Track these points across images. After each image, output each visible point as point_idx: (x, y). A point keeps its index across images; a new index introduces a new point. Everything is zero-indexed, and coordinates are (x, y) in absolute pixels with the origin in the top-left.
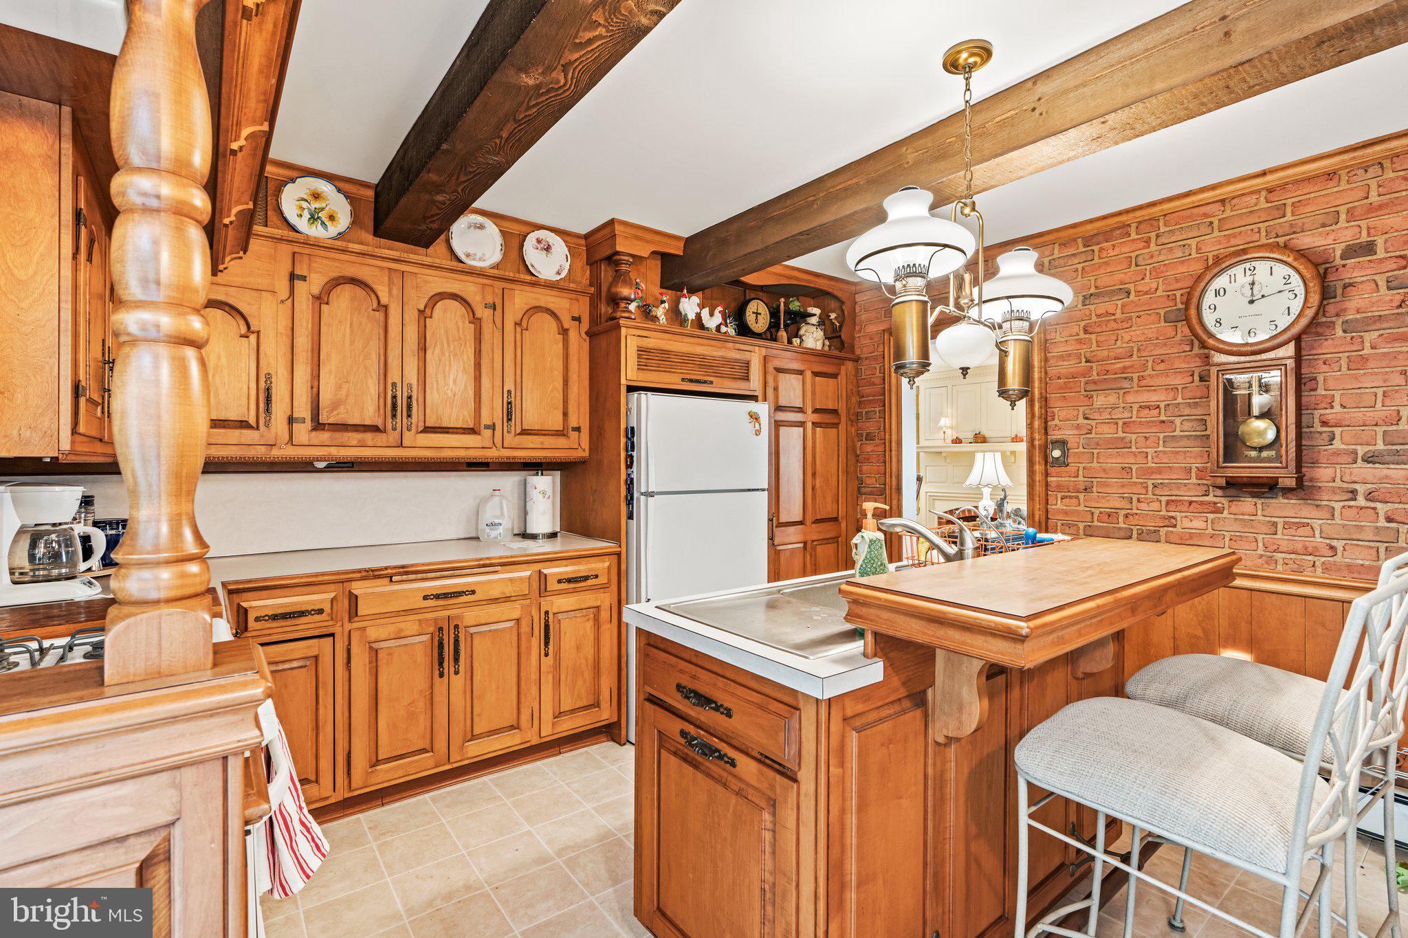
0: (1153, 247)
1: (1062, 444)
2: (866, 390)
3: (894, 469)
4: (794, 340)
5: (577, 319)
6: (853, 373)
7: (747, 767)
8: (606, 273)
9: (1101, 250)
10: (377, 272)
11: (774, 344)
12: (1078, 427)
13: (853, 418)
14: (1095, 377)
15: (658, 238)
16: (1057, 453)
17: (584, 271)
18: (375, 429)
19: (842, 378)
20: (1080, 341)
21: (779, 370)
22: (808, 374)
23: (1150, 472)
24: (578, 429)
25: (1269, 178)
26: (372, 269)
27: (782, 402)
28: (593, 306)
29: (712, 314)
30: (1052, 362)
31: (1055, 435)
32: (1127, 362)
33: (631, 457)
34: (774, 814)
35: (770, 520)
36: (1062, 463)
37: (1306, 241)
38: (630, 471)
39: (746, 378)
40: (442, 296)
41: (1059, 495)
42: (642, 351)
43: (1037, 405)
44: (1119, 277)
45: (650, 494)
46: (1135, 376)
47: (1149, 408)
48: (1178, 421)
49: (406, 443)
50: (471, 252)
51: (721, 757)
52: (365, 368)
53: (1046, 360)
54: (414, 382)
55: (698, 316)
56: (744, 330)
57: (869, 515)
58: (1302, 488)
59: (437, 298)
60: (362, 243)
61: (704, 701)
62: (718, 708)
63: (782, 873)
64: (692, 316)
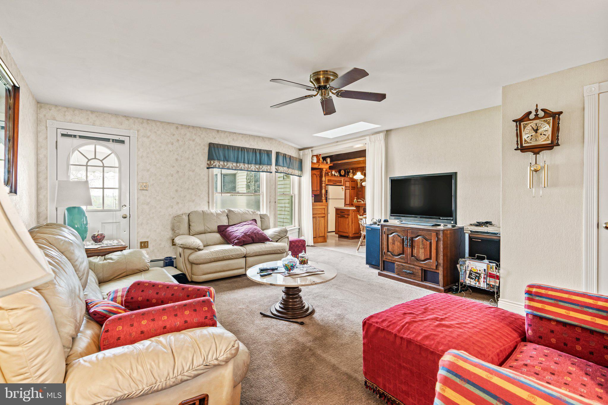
4: (348, 176)
7: (346, 216)
11: (345, 177)
19: (355, 182)
21: (346, 181)
22: (350, 181)
27: (346, 186)
29: (336, 173)
33: (327, 194)
34: (348, 219)
35: (344, 204)
38: (326, 196)
39: (341, 183)
45: (329, 199)
51: (344, 216)
56: (341, 175)
61: (342, 212)
62: (344, 212)
63: (349, 222)
64: (334, 174)
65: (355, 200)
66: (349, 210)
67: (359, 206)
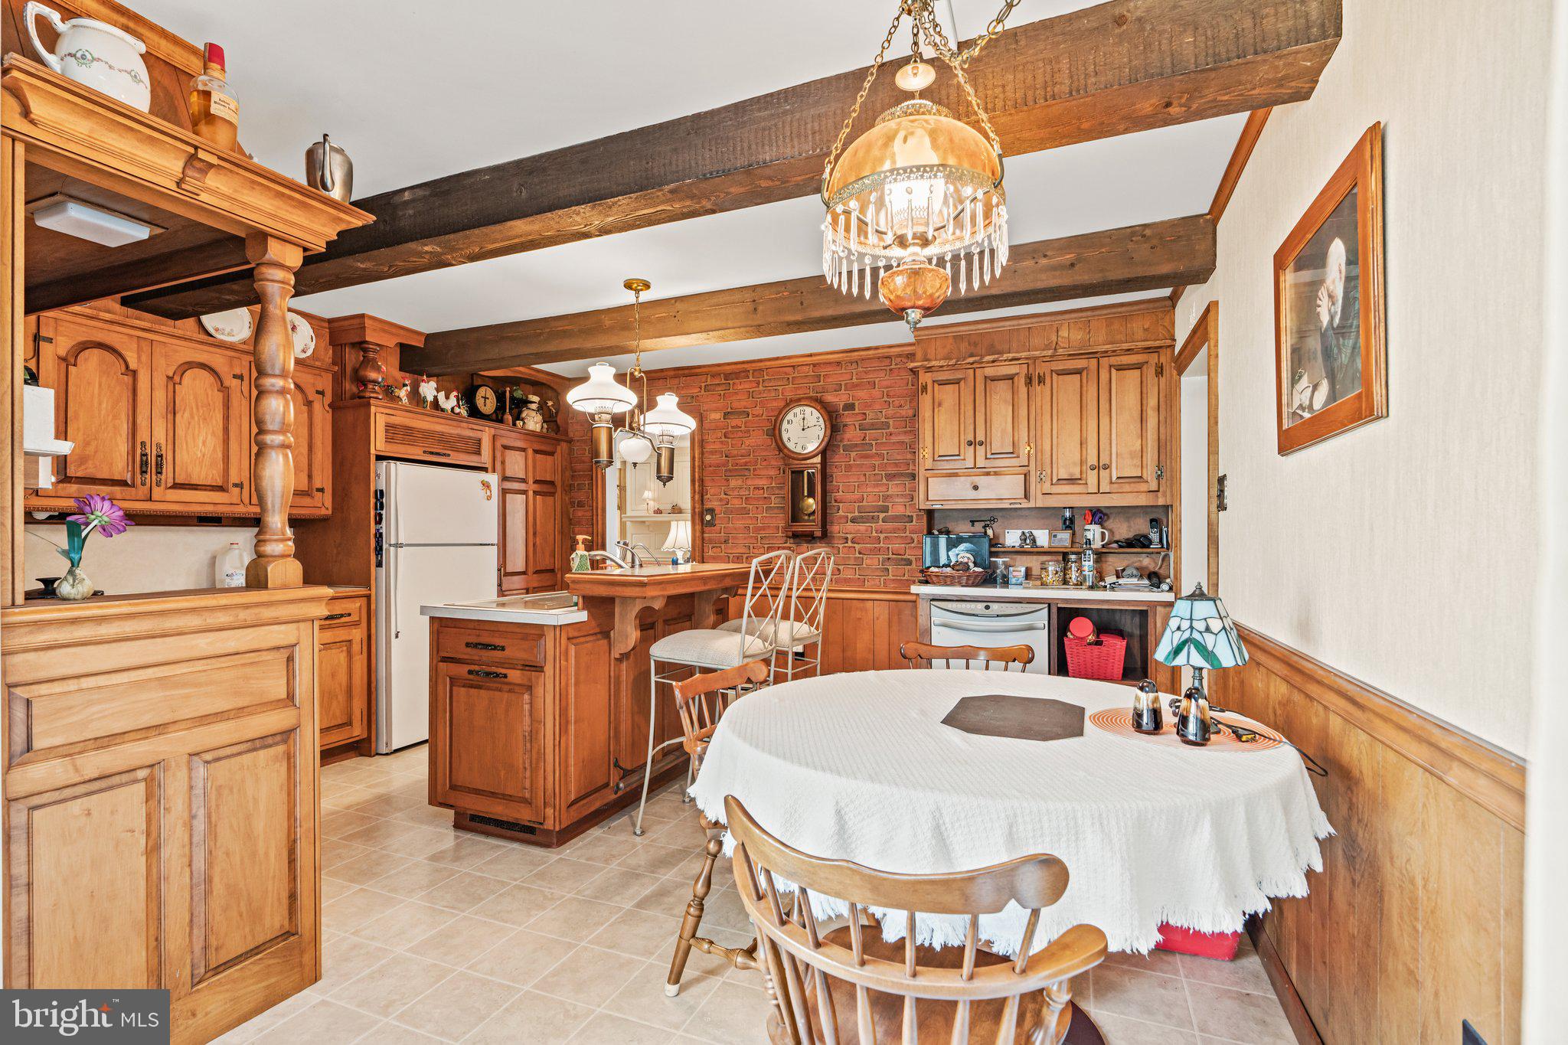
0: (761, 388)
1: (711, 511)
2: (578, 466)
3: (600, 530)
4: (518, 422)
5: (321, 393)
6: (567, 451)
7: (515, 676)
8: (352, 358)
9: (734, 384)
10: (125, 339)
11: (501, 426)
12: (721, 500)
13: (567, 488)
14: (730, 467)
15: (402, 332)
16: (708, 518)
17: (326, 350)
18: (123, 483)
19: (558, 456)
20: (722, 442)
21: (505, 447)
22: (530, 451)
23: (758, 530)
24: (321, 490)
25: (814, 358)
26: (121, 336)
27: (509, 474)
28: (338, 380)
29: (447, 397)
30: (706, 455)
31: (708, 505)
32: (747, 459)
33: (380, 515)
34: (531, 694)
35: (499, 570)
36: (711, 524)
37: (829, 398)
38: (378, 526)
39: (478, 453)
40: (190, 365)
41: (710, 546)
42: (389, 427)
43: (697, 484)
44: (743, 403)
45: (398, 545)
46: (752, 468)
47: (758, 488)
48: (773, 497)
49: (155, 496)
50: (220, 327)
51: (497, 675)
52: (115, 427)
53: (702, 453)
54: (163, 442)
55: (436, 398)
56: (474, 412)
57: (580, 543)
58: (825, 536)
59: (186, 367)
60: (109, 312)
61: (486, 646)
62: (495, 648)
63: (536, 721)
64: (430, 398)
65: (581, 551)
66: (535, 633)
67: (610, 601)
